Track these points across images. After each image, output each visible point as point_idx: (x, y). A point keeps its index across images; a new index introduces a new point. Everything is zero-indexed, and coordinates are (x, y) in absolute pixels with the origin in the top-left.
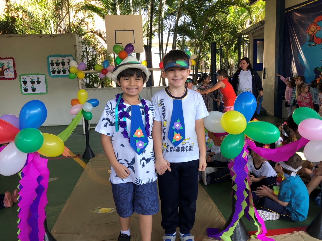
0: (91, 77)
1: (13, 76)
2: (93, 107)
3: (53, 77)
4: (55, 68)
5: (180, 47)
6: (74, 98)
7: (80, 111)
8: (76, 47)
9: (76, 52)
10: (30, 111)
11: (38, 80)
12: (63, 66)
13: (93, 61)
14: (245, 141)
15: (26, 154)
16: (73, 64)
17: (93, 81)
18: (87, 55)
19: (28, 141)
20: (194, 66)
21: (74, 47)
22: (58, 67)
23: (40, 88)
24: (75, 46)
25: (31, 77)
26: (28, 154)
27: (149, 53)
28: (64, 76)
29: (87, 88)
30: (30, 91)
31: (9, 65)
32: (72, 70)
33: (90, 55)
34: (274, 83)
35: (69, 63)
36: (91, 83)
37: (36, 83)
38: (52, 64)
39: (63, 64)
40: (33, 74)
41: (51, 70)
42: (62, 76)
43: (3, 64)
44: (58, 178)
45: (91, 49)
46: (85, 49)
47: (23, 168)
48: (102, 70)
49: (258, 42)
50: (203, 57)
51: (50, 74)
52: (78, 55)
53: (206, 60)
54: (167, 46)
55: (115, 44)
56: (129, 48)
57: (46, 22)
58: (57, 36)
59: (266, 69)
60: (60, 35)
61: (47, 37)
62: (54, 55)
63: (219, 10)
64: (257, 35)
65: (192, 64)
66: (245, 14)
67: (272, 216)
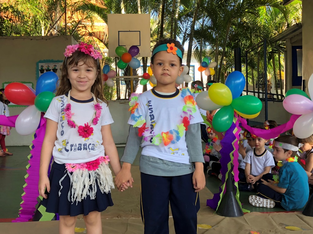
10: (45, 81)
38: (42, 71)
49: (298, 50)
55: (118, 46)
56: (134, 50)
57: (36, 23)
58: (50, 39)
59: (306, 82)
60: (53, 38)
61: (39, 40)
62: (44, 60)
63: (246, 10)
64: (295, 40)
65: (211, 74)
66: (281, 15)
67: (266, 202)
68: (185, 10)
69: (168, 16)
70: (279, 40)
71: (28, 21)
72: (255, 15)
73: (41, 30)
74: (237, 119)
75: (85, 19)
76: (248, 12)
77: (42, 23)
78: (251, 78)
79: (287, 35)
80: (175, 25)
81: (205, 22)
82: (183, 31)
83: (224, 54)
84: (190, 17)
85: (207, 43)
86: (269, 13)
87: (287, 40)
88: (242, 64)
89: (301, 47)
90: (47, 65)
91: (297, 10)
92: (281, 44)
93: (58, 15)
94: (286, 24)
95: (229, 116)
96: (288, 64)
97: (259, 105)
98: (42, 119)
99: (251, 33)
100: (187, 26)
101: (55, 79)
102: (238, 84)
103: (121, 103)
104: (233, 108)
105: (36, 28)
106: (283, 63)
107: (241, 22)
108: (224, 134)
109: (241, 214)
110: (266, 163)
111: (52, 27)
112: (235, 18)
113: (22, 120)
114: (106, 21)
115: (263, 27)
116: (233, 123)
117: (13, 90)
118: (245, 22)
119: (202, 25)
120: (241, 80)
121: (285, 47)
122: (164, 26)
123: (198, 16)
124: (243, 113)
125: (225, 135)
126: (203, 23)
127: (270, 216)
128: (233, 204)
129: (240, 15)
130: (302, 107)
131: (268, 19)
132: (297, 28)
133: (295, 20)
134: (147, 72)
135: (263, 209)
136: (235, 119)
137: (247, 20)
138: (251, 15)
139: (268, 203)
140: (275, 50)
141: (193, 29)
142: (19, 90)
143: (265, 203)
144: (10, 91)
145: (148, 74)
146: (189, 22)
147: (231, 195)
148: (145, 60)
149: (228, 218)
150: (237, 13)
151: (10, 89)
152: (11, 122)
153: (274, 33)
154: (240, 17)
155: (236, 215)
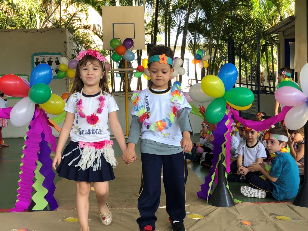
9: (66, 49)
10: (39, 73)
19: (41, 92)
21: (64, 44)
32: (62, 67)
35: (58, 63)
38: (37, 63)
46: (76, 48)
49: (290, 43)
52: (68, 53)
55: (112, 38)
56: (129, 43)
57: (31, 17)
58: (44, 32)
59: (298, 74)
60: (48, 30)
61: (34, 32)
62: (39, 52)
63: (240, 3)
64: (288, 34)
65: (205, 67)
66: (274, 8)
67: (258, 193)
68: (179, 3)
69: (162, 9)
70: (272, 33)
71: (23, 14)
72: (249, 8)
73: (36, 23)
74: (229, 111)
75: (80, 11)
76: (242, 5)
77: (38, 16)
78: (244, 70)
79: (280, 28)
80: (169, 17)
81: (199, 15)
82: (177, 24)
83: (218, 47)
84: (185, 9)
85: (201, 36)
86: (262, 6)
87: (280, 32)
88: (236, 57)
89: (293, 40)
90: (42, 58)
91: (290, 3)
92: (274, 37)
93: (53, 8)
94: (279, 17)
95: (221, 108)
96: (281, 56)
97: (251, 97)
98: (36, 111)
99: (244, 26)
100: (181, 19)
101: (49, 71)
102: (231, 76)
103: (116, 96)
104: (225, 100)
105: (31, 21)
106: (276, 55)
107: (234, 14)
108: (216, 126)
109: (233, 204)
110: (258, 155)
111: (47, 19)
112: (228, 10)
113: (17, 112)
114: (101, 14)
115: (256, 20)
116: (226, 114)
117: (7, 82)
118: (238, 15)
119: (196, 18)
120: (233, 72)
121: (278, 40)
122: (158, 19)
123: (192, 9)
124: (235, 104)
125: (218, 126)
126: (197, 15)
127: (261, 206)
128: (225, 194)
129: (234, 8)
130: (294, 99)
131: (261, 12)
132: (290, 21)
133: (288, 13)
134: (141, 65)
135: (254, 200)
136: (227, 110)
137: (240, 13)
138: (244, 8)
139: (260, 194)
140: (268, 43)
141: (187, 21)
142: (13, 82)
143: (256, 194)
144: (4, 83)
145: (142, 67)
146: (183, 14)
147: (223, 186)
148: (139, 53)
149: (220, 208)
150: (231, 5)
151: (4, 81)
152: (6, 113)
153: (267, 26)
154: (234, 10)
155: (228, 205)
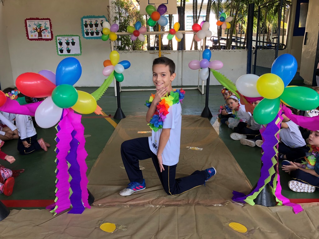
0: (123, 39)
1: (50, 37)
2: (125, 69)
3: (87, 38)
4: (88, 30)
5: (215, 10)
6: (106, 59)
7: (112, 72)
8: (109, 8)
9: (109, 14)
10: (65, 68)
11: (73, 41)
12: (96, 28)
13: (126, 22)
14: (280, 107)
15: (62, 109)
16: (106, 25)
17: (125, 43)
18: (120, 17)
19: (64, 96)
20: (228, 29)
21: (107, 8)
22: (91, 28)
23: (75, 50)
24: (108, 6)
25: (66, 38)
26: (63, 109)
27: (182, 14)
28: (97, 38)
29: (119, 50)
30: (65, 52)
31: (46, 25)
32: (105, 31)
33: (123, 17)
34: (316, 49)
35: (102, 24)
36: (123, 46)
37: (70, 44)
38: (86, 26)
39: (96, 25)
40: (68, 36)
41: (85, 31)
42: (95, 38)
43: (41, 24)
44: (90, 136)
45: (124, 11)
46: (117, 11)
47: (59, 121)
48: (134, 32)
49: (301, 4)
50: (239, 20)
51: (83, 35)
52: (111, 16)
53: (242, 24)
54: (201, 8)
55: (148, 4)
56: (163, 8)
59: (308, 34)
62: (87, 16)
89: (307, 1)
90: (90, 20)
104: (280, 100)
139: (309, 188)
